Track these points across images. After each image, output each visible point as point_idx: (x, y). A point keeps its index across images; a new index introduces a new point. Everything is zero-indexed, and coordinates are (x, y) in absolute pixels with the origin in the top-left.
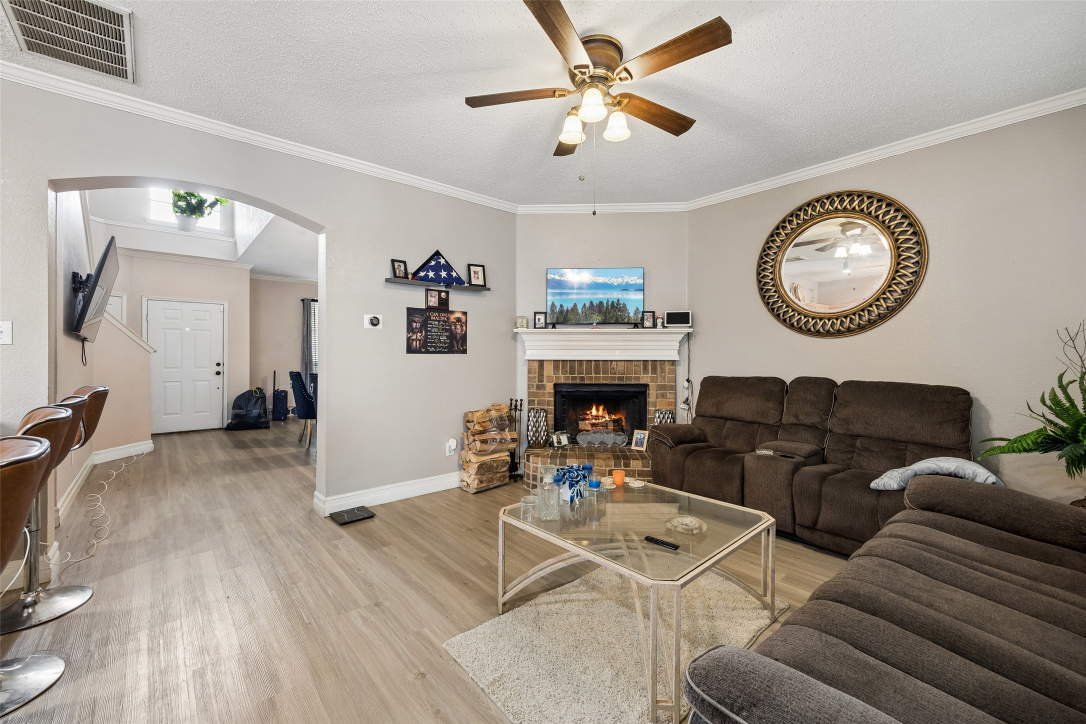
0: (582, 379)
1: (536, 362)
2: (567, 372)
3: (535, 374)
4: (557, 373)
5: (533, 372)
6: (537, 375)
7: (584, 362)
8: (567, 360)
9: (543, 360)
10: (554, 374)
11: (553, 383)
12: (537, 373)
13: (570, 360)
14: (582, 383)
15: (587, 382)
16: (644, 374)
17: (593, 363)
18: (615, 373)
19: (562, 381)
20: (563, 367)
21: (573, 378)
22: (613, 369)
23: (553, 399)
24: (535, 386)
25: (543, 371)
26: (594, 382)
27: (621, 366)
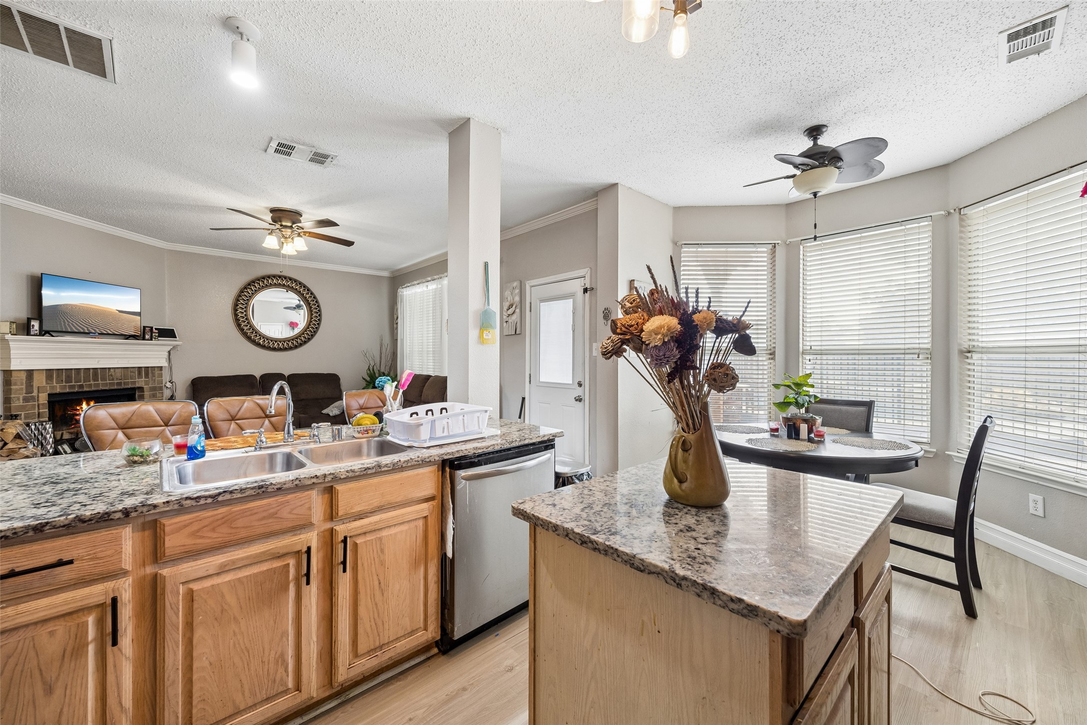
0: (81, 386)
1: (23, 372)
2: (62, 381)
3: (22, 385)
4: (50, 382)
5: (19, 383)
6: (24, 387)
7: (82, 370)
8: (63, 369)
9: (33, 370)
10: (47, 383)
11: (47, 394)
12: (25, 384)
13: (66, 369)
14: (80, 390)
15: (86, 389)
16: (138, 378)
17: (91, 371)
18: (113, 380)
19: (58, 390)
20: (58, 376)
21: (71, 387)
22: (111, 375)
23: (47, 410)
24: (21, 399)
25: (33, 382)
26: (93, 389)
27: (118, 372)
